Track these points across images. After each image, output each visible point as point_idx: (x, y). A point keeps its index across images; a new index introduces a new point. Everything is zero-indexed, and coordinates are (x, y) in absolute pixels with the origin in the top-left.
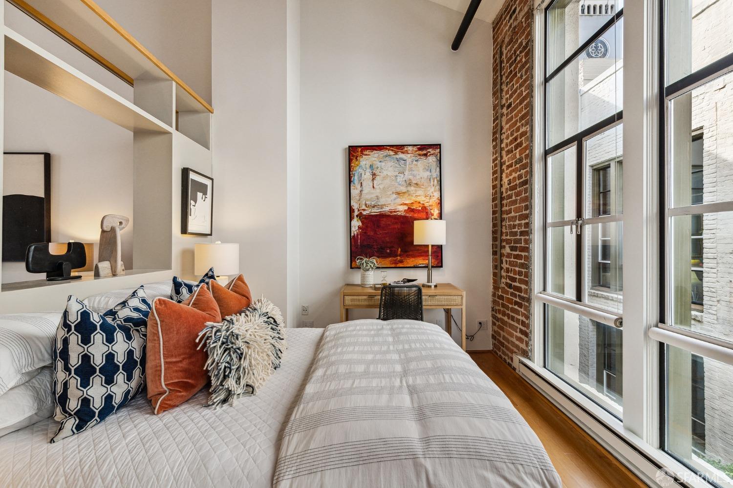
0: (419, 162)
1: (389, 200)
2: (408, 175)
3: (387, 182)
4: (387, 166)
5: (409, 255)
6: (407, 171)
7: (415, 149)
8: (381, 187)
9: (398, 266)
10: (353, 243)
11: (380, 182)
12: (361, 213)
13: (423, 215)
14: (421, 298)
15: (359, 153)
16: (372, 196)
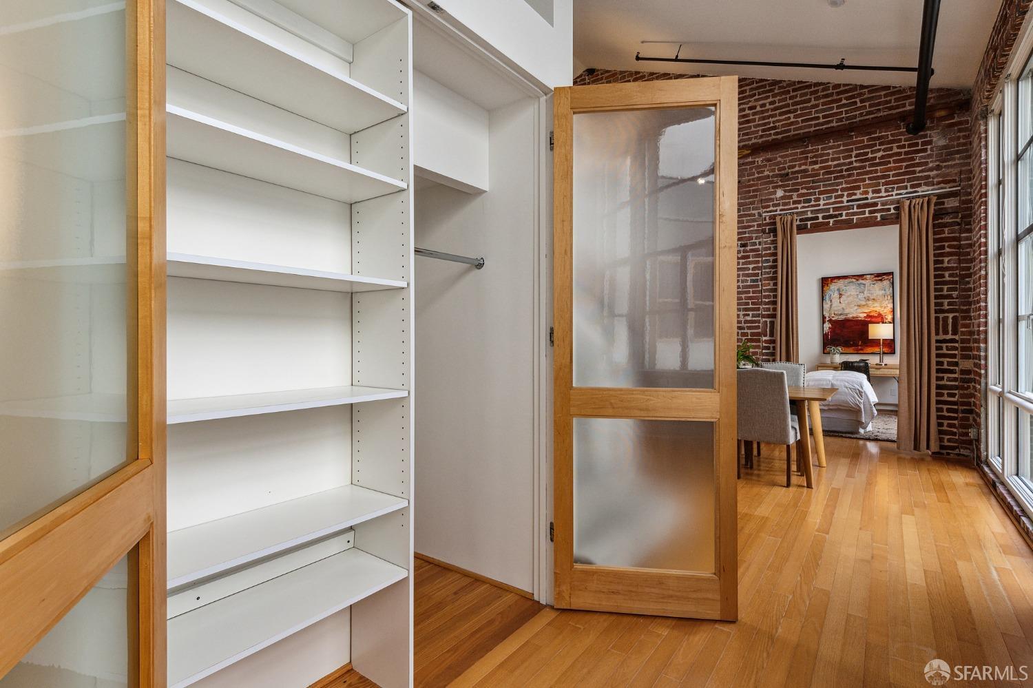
0: (876, 285)
1: (852, 311)
2: (867, 294)
3: (851, 298)
4: (851, 290)
5: (869, 346)
6: (866, 291)
7: (872, 276)
8: (846, 302)
9: (859, 352)
10: (825, 338)
11: (845, 299)
12: (831, 319)
13: (879, 319)
14: (868, 369)
15: (830, 282)
16: (839, 308)
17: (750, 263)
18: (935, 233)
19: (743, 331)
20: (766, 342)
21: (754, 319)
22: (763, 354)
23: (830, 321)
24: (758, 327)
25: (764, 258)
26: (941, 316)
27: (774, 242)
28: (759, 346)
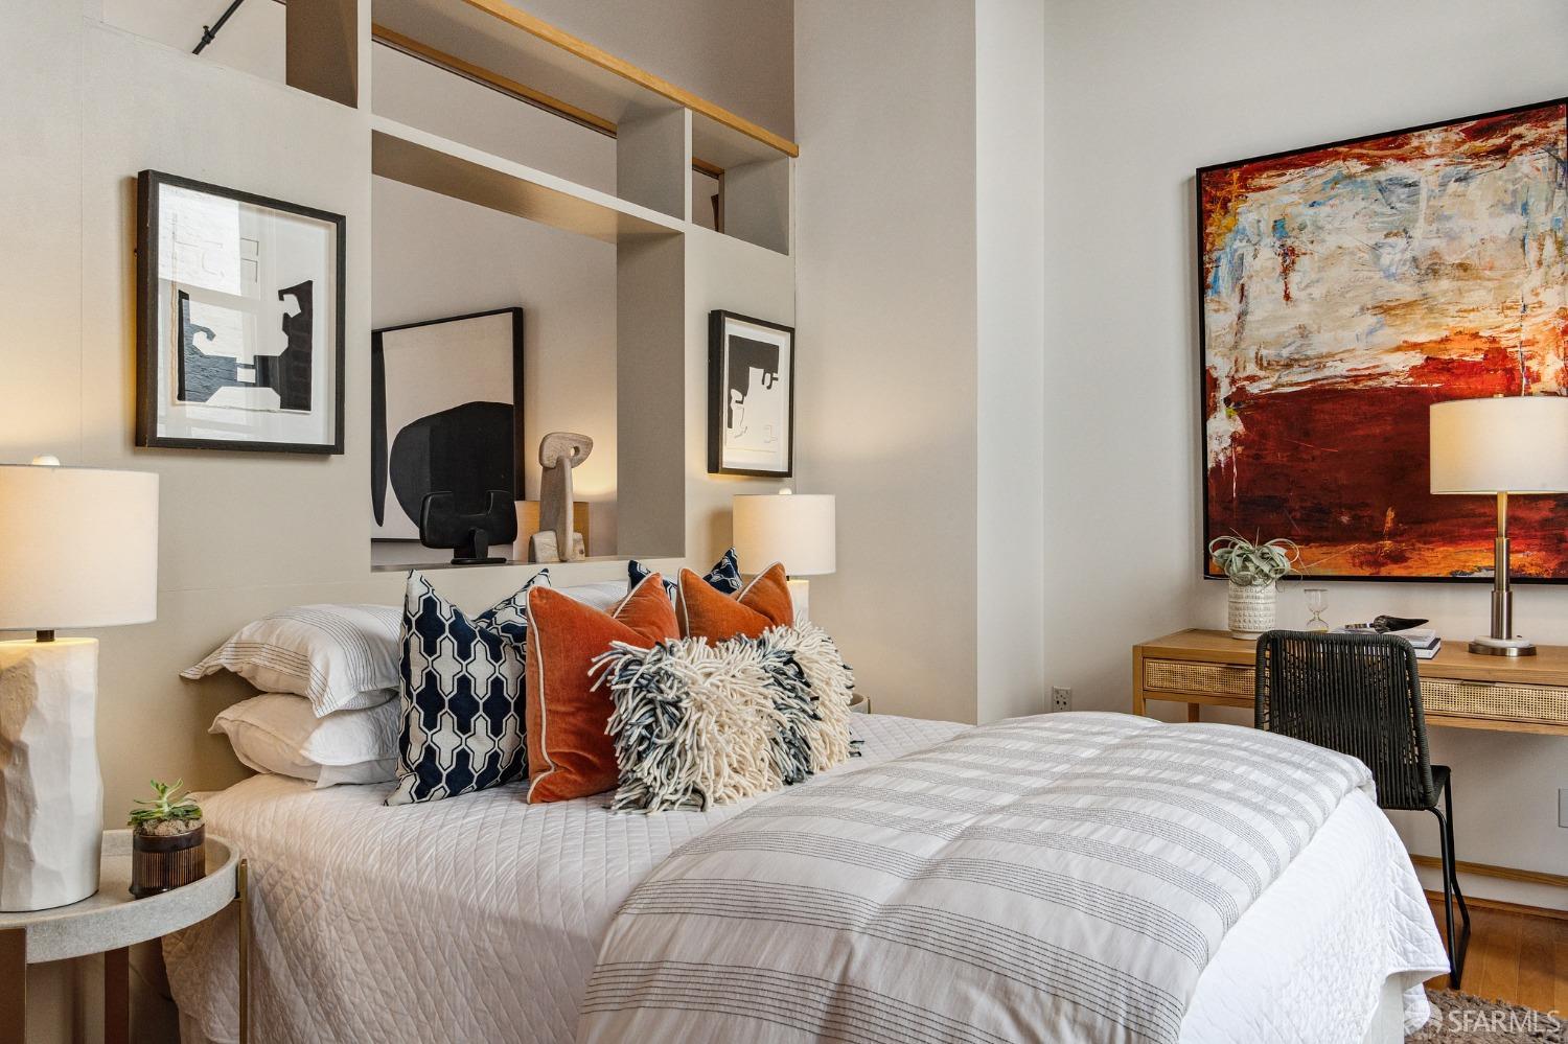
0: (1474, 184)
1: (1347, 338)
2: (1423, 237)
3: (1341, 272)
5: (1433, 534)
6: (1421, 222)
7: (1455, 135)
8: (1317, 292)
9: (1384, 572)
11: (1314, 276)
12: (1241, 390)
14: (1412, 685)
15: (1235, 186)
16: (1284, 328)
23: (1240, 401)
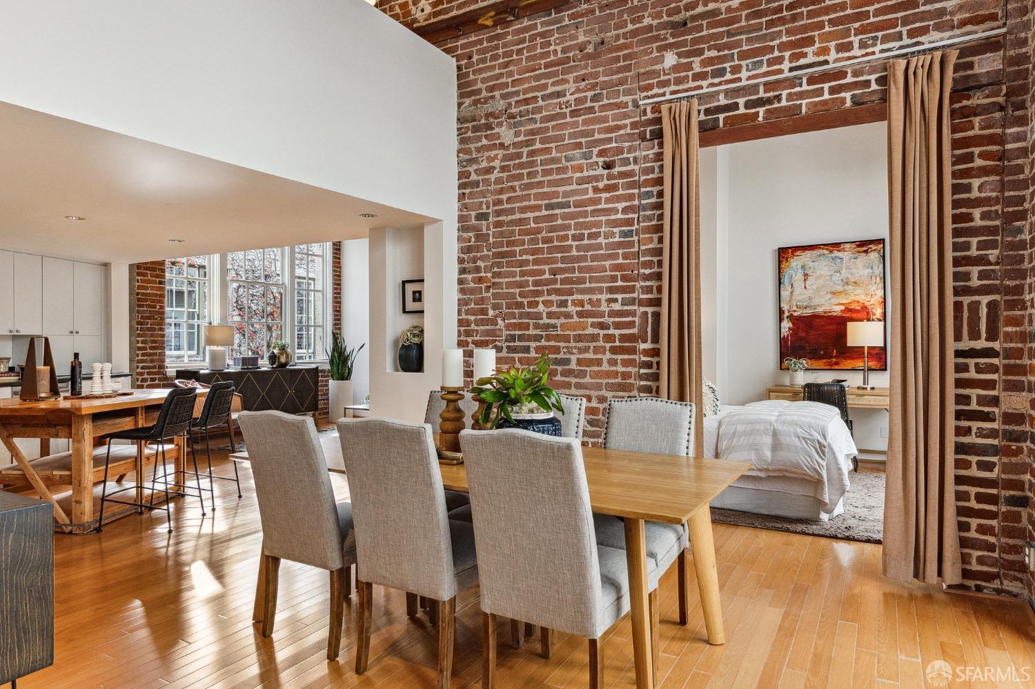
0: (858, 260)
1: (822, 301)
2: (845, 274)
3: (821, 282)
4: (821, 266)
5: (847, 357)
6: (844, 269)
7: (853, 246)
8: (814, 287)
9: (833, 368)
10: (783, 344)
11: (813, 282)
12: (792, 314)
13: (863, 315)
14: (845, 396)
15: (790, 254)
16: (804, 297)
17: (619, 199)
18: (954, 130)
19: (606, 332)
20: (646, 352)
21: (626, 308)
22: (641, 377)
23: (791, 317)
24: (631, 325)
25: (643, 190)
26: (966, 300)
27: (659, 157)
28: (635, 360)
